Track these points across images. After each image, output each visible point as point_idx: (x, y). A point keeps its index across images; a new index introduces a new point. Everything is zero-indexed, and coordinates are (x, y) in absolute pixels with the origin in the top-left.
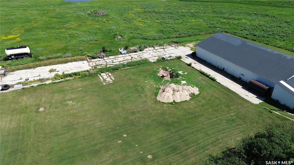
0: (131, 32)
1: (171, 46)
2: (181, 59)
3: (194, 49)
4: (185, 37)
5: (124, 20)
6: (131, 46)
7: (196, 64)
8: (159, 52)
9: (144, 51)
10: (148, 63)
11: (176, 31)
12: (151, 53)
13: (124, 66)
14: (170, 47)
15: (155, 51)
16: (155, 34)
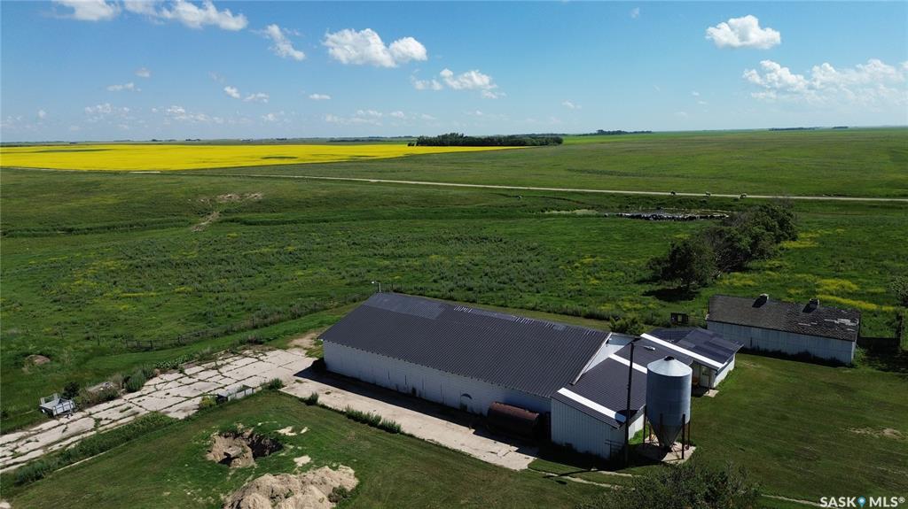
0: (86, 335)
1: (240, 354)
2: (282, 390)
3: (315, 351)
4: (281, 321)
5: (55, 301)
6: (90, 381)
7: (332, 395)
8: (200, 380)
9: (145, 390)
10: (166, 426)
11: (249, 309)
12: (174, 391)
14: (236, 358)
15: (186, 380)
16: (182, 330)
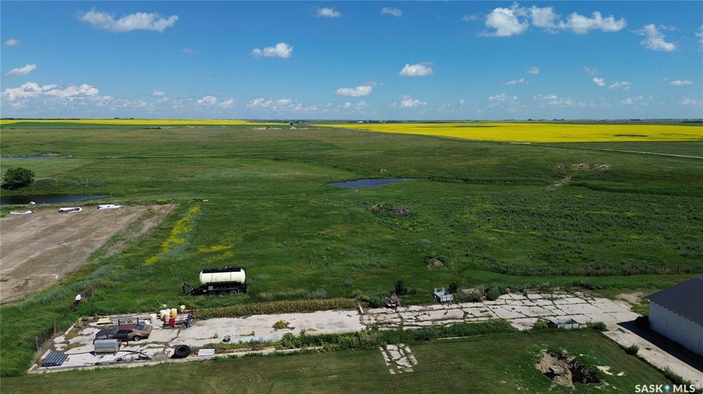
0: (466, 253)
1: (573, 294)
2: (604, 333)
3: (640, 308)
4: (611, 274)
5: (451, 226)
6: (464, 285)
7: (652, 352)
8: (538, 305)
9: (498, 301)
10: (509, 332)
11: (585, 259)
12: (518, 308)
13: (444, 331)
14: (569, 296)
15: (527, 302)
16: (529, 263)
